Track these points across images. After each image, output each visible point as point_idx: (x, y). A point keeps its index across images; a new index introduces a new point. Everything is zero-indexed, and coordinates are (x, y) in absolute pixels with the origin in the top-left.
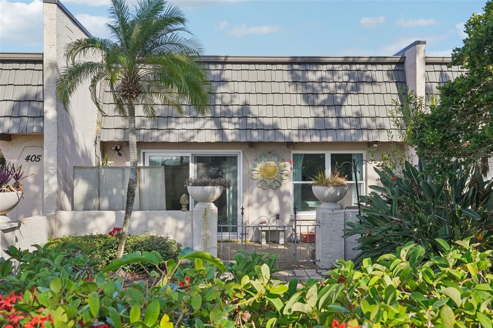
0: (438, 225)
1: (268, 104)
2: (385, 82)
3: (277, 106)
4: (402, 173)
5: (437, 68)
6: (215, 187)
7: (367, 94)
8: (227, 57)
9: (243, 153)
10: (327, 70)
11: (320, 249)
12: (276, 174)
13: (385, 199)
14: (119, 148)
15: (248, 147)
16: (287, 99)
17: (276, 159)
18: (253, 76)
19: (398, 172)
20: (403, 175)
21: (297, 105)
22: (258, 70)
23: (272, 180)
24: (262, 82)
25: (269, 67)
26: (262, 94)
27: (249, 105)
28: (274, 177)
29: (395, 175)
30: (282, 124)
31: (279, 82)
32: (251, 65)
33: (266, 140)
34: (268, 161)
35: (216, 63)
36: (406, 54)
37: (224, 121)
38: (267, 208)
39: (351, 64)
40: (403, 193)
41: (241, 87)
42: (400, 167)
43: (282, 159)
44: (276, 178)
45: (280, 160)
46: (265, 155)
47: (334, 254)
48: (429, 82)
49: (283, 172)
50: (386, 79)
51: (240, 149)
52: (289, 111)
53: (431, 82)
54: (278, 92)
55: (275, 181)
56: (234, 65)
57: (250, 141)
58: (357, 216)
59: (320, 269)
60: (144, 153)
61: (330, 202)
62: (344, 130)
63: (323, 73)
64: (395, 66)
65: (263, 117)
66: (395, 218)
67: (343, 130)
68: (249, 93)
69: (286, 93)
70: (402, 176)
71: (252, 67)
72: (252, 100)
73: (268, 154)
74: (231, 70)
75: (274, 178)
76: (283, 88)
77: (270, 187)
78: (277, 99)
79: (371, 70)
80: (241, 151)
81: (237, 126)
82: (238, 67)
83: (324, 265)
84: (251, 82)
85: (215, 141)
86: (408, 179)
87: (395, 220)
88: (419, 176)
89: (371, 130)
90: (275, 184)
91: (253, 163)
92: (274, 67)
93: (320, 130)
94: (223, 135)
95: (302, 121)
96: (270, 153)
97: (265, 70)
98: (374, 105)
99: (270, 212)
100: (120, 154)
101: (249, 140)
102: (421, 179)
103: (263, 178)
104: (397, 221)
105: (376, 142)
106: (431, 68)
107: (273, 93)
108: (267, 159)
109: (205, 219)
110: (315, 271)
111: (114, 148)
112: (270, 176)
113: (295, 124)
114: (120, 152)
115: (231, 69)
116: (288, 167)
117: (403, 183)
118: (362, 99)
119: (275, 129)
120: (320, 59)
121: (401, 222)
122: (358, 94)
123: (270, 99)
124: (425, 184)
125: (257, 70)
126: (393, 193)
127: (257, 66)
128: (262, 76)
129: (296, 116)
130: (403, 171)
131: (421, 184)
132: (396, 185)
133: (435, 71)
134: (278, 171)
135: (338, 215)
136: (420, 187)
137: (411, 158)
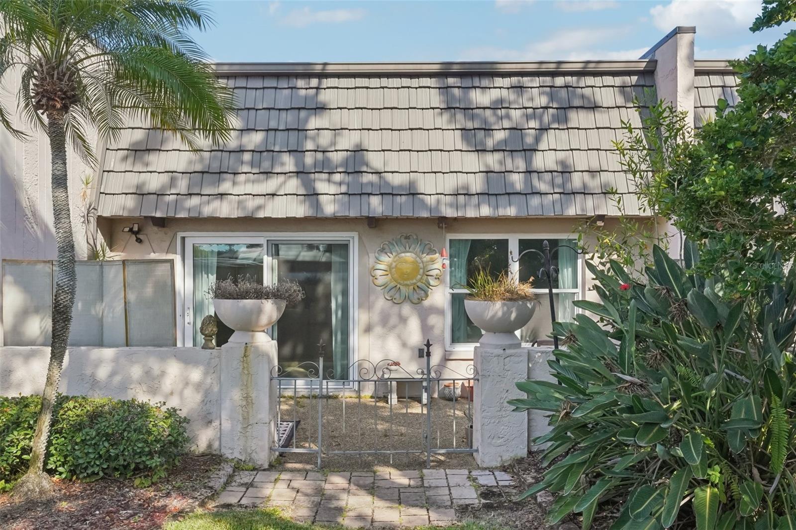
0: (728, 390)
1: (402, 148)
2: (618, 107)
3: (418, 151)
4: (645, 275)
5: (716, 80)
6: (263, 301)
7: (586, 129)
8: (325, 64)
9: (360, 238)
10: (512, 87)
11: (479, 428)
12: (419, 277)
13: (609, 328)
14: (136, 228)
15: (367, 227)
16: (437, 140)
17: (418, 249)
18: (375, 98)
19: (637, 273)
20: (647, 277)
21: (455, 150)
22: (386, 87)
23: (412, 287)
24: (392, 108)
25: (406, 82)
26: (392, 130)
27: (367, 150)
28: (414, 281)
29: (630, 276)
30: (426, 185)
31: (423, 109)
32: (372, 80)
33: (397, 214)
34: (404, 252)
35: (309, 76)
36: (658, 56)
37: (321, 180)
38: (399, 337)
39: (553, 74)
40: (648, 317)
41: (354, 119)
42: (642, 261)
43: (430, 249)
44: (419, 284)
45: (427, 250)
46: (398, 242)
47: (506, 437)
48: (702, 107)
49: (431, 273)
50: (620, 101)
51: (352, 231)
52: (439, 161)
53: (704, 107)
54: (422, 127)
55: (416, 288)
56: (342, 80)
57: (367, 215)
58: (550, 363)
59: (479, 468)
60: (183, 239)
61: (500, 332)
62: (541, 194)
63: (505, 92)
64: (636, 77)
65: (393, 172)
66: (628, 378)
67: (538, 196)
68: (369, 129)
69: (435, 129)
70: (644, 280)
71: (375, 82)
72: (372, 141)
73: (403, 241)
74: (337, 88)
75: (415, 284)
76: (429, 119)
77: (407, 299)
78: (419, 140)
79: (592, 87)
80: (355, 235)
81: (344, 189)
82: (350, 82)
83: (486, 459)
84: (372, 109)
85: (302, 216)
86: (657, 286)
87: (627, 382)
88: (684, 279)
89: (592, 194)
90: (418, 294)
91: (377, 255)
92: (415, 82)
93: (496, 195)
94: (317, 206)
95: (462, 179)
96: (407, 238)
97: (398, 88)
98: (598, 150)
99: (404, 345)
100: (139, 241)
101: (365, 214)
102: (689, 285)
103: (393, 284)
104: (633, 384)
105: (601, 217)
106: (704, 80)
107: (412, 129)
108: (402, 249)
109: (245, 365)
110: (466, 472)
111: (127, 229)
112: (408, 279)
113: (449, 183)
114: (140, 236)
115: (337, 86)
116: (440, 263)
117: (648, 295)
118: (577, 139)
119: (412, 193)
120: (499, 66)
121: (641, 385)
122: (568, 129)
123: (406, 140)
124: (700, 297)
125: (383, 88)
126: (624, 317)
127: (384, 82)
128: (392, 98)
129: (452, 170)
130: (647, 269)
131: (689, 297)
132: (631, 299)
133: (712, 87)
134: (421, 271)
135: (516, 359)
136: (686, 304)
137: (665, 240)
